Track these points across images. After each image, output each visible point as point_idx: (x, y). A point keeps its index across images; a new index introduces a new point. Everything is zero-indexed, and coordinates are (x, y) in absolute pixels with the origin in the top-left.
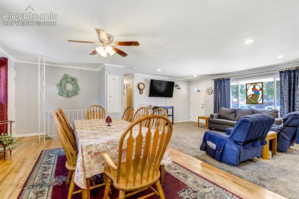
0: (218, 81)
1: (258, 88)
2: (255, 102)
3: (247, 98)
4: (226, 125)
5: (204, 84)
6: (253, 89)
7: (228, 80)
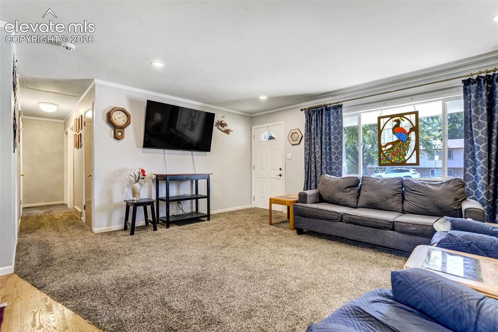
0: (314, 112)
1: (405, 124)
2: (400, 159)
3: (380, 151)
4: (341, 221)
5: (283, 122)
6: (393, 129)
7: (336, 109)
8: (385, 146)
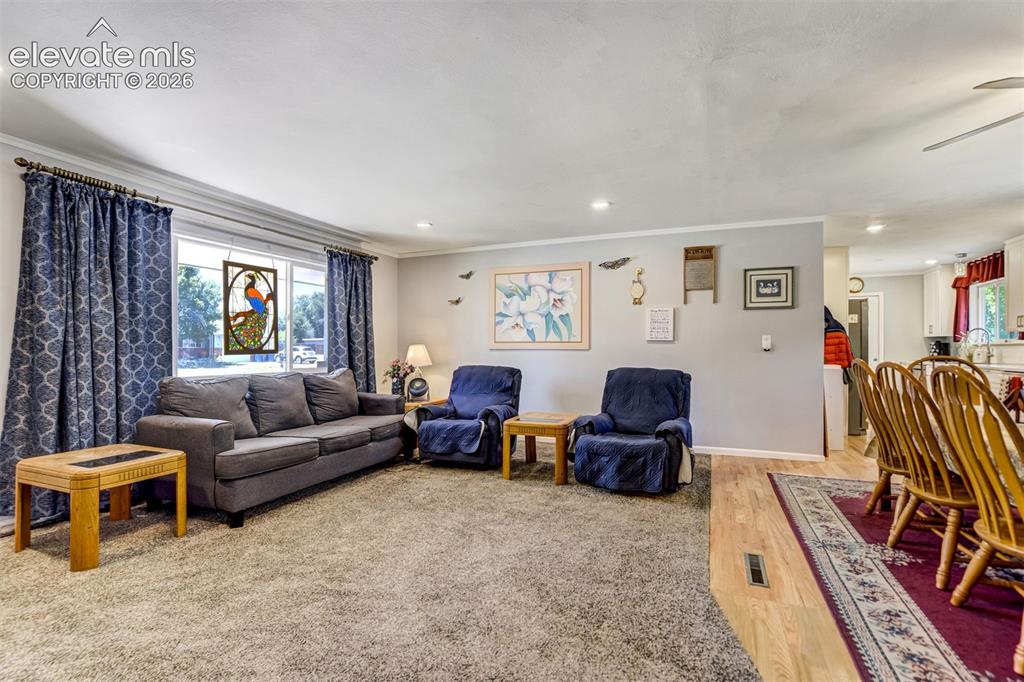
2: (255, 343)
3: (228, 326)
6: (246, 289)
7: (150, 211)
8: (235, 318)
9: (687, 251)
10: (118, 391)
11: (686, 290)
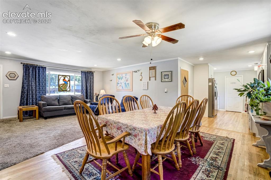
1: (67, 79)
2: (65, 89)
3: (59, 86)
6: (63, 80)
7: (43, 68)
8: (61, 85)
9: (150, 68)
10: (36, 97)
11: (150, 77)
